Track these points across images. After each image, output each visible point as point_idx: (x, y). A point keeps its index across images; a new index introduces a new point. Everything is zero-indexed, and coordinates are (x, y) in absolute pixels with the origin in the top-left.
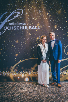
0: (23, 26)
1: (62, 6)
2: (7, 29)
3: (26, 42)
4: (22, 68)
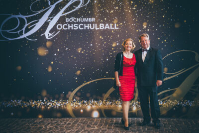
2: (62, 28)
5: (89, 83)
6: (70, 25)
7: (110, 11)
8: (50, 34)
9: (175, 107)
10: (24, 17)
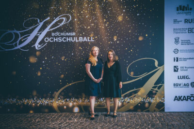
0: (71, 36)
1: (124, 11)
2: (49, 41)
3: (75, 59)
4: (70, 94)
5: (70, 84)
6: (56, 38)
7: (87, 27)
8: (39, 46)
9: (139, 103)
10: (18, 32)
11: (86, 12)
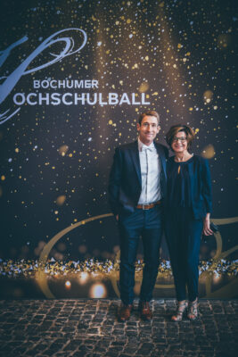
0: (86, 91)
1: (235, 19)
2: (26, 101)
5: (83, 222)
6: (44, 96)
7: (131, 65)
11: (129, 21)
